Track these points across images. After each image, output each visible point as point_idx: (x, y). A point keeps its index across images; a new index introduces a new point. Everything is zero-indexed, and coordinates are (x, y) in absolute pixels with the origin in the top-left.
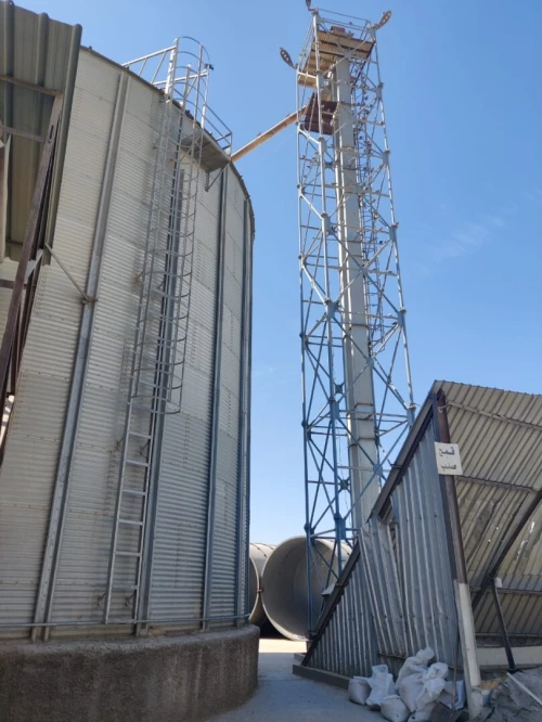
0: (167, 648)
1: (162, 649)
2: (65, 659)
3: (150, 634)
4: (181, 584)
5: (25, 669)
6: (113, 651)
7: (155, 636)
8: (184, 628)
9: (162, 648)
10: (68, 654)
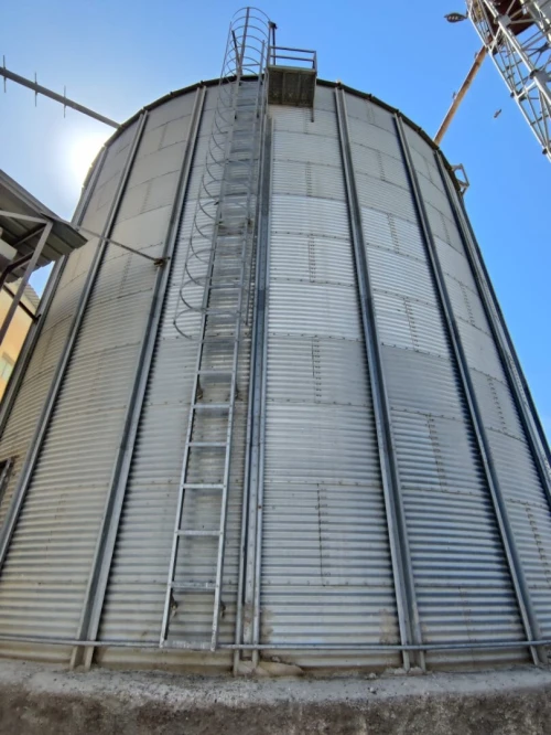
0: (266, 708)
1: (255, 709)
2: (75, 707)
3: (260, 671)
4: (334, 580)
5: (24, 716)
6: (150, 704)
7: (274, 676)
8: (359, 663)
9: (253, 708)
10: (78, 700)
